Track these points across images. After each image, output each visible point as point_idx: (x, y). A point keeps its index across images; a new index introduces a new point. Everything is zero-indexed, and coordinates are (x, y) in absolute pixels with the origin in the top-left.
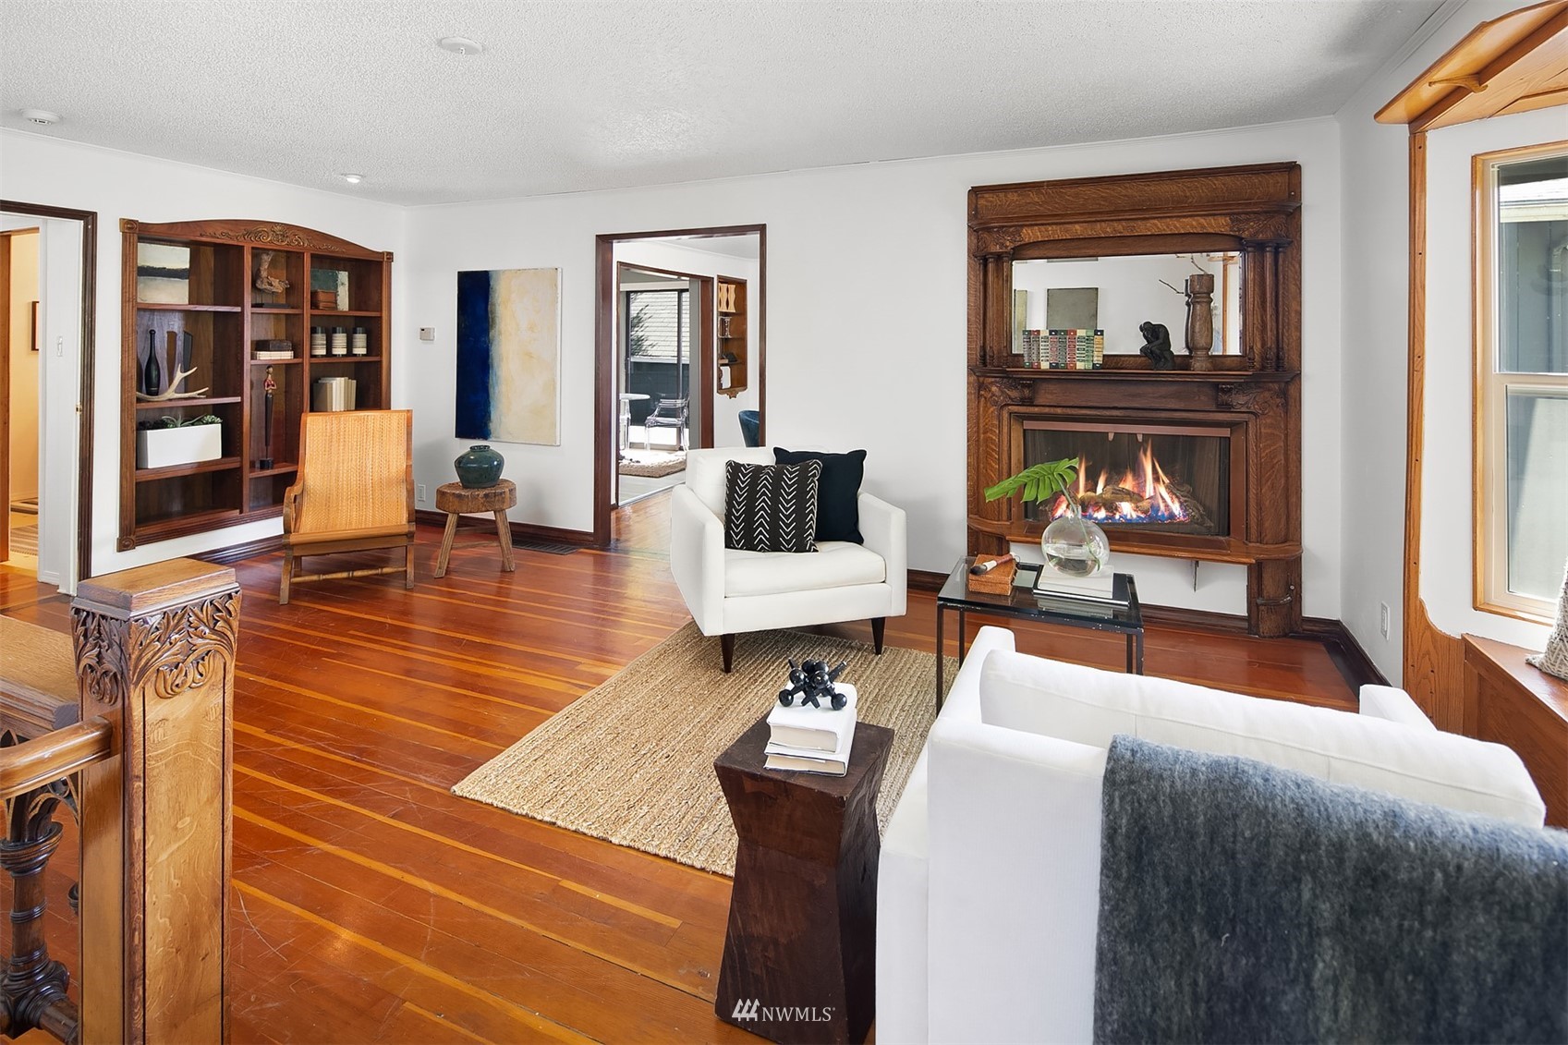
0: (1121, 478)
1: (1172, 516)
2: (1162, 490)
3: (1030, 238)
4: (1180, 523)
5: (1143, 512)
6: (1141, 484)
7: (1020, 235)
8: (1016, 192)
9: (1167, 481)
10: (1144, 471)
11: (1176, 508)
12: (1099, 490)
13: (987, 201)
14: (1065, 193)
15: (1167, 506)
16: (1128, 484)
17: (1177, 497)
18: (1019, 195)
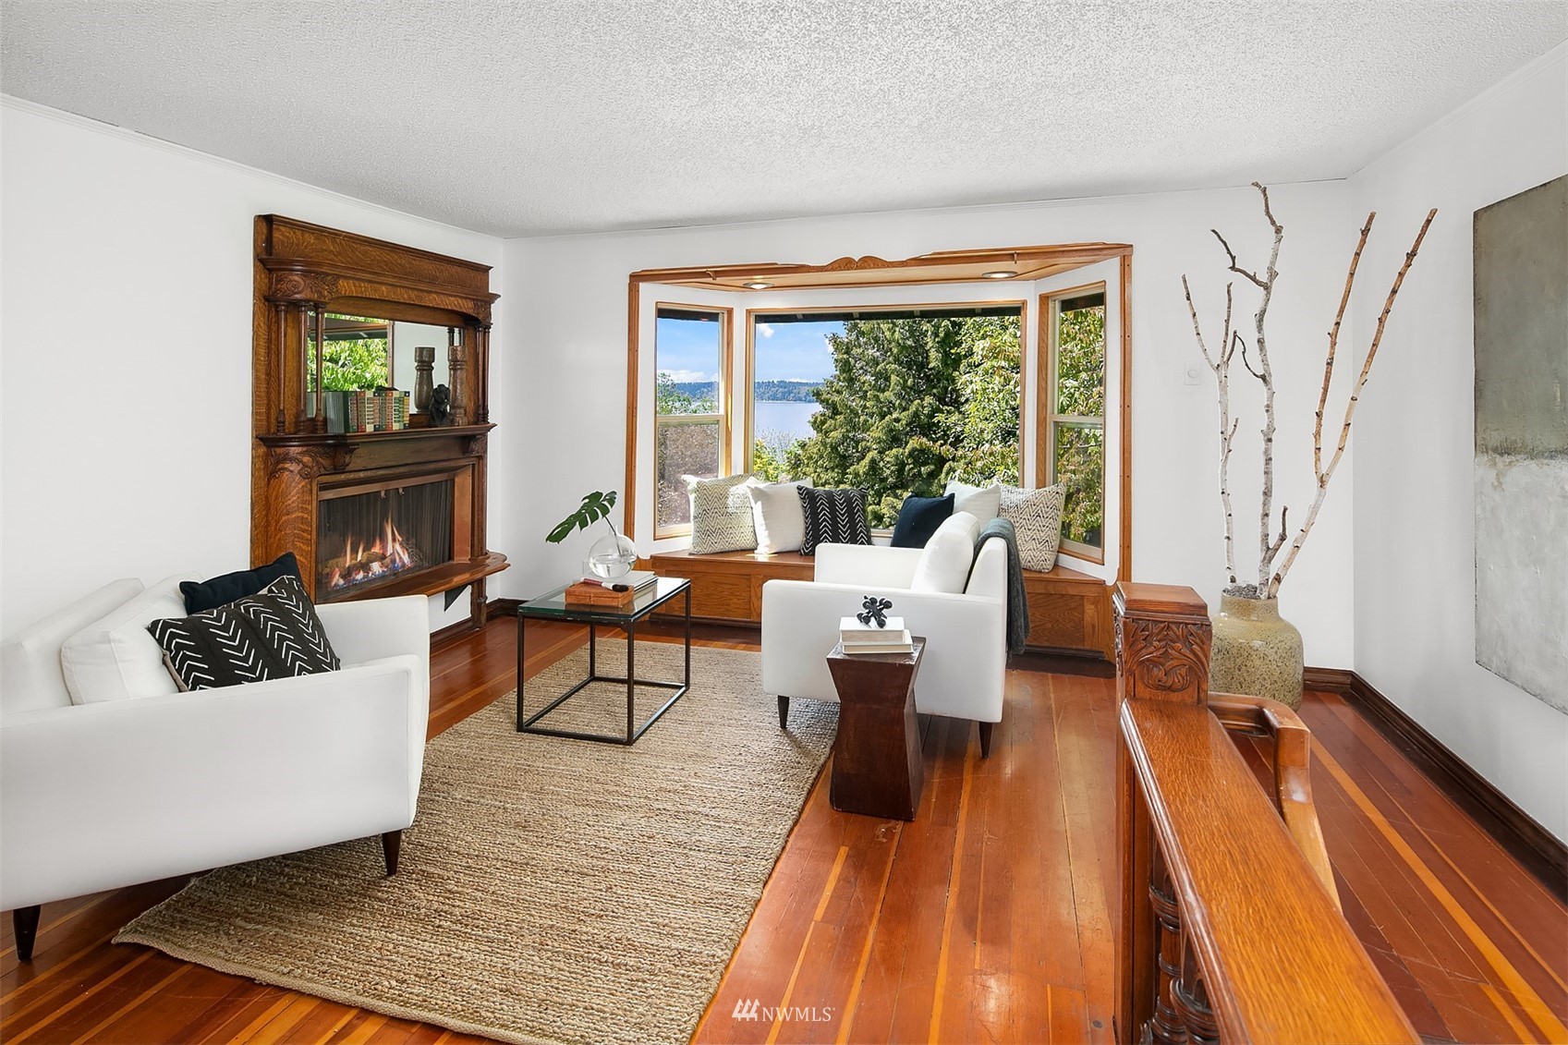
0: (373, 545)
1: (404, 565)
2: (398, 547)
3: (346, 290)
4: (409, 569)
5: (387, 567)
6: (384, 547)
7: (337, 287)
8: (313, 233)
9: (400, 539)
10: (386, 535)
11: (406, 558)
12: (359, 558)
13: (283, 236)
14: (356, 249)
15: (400, 558)
16: (377, 549)
17: (407, 550)
18: (316, 239)
